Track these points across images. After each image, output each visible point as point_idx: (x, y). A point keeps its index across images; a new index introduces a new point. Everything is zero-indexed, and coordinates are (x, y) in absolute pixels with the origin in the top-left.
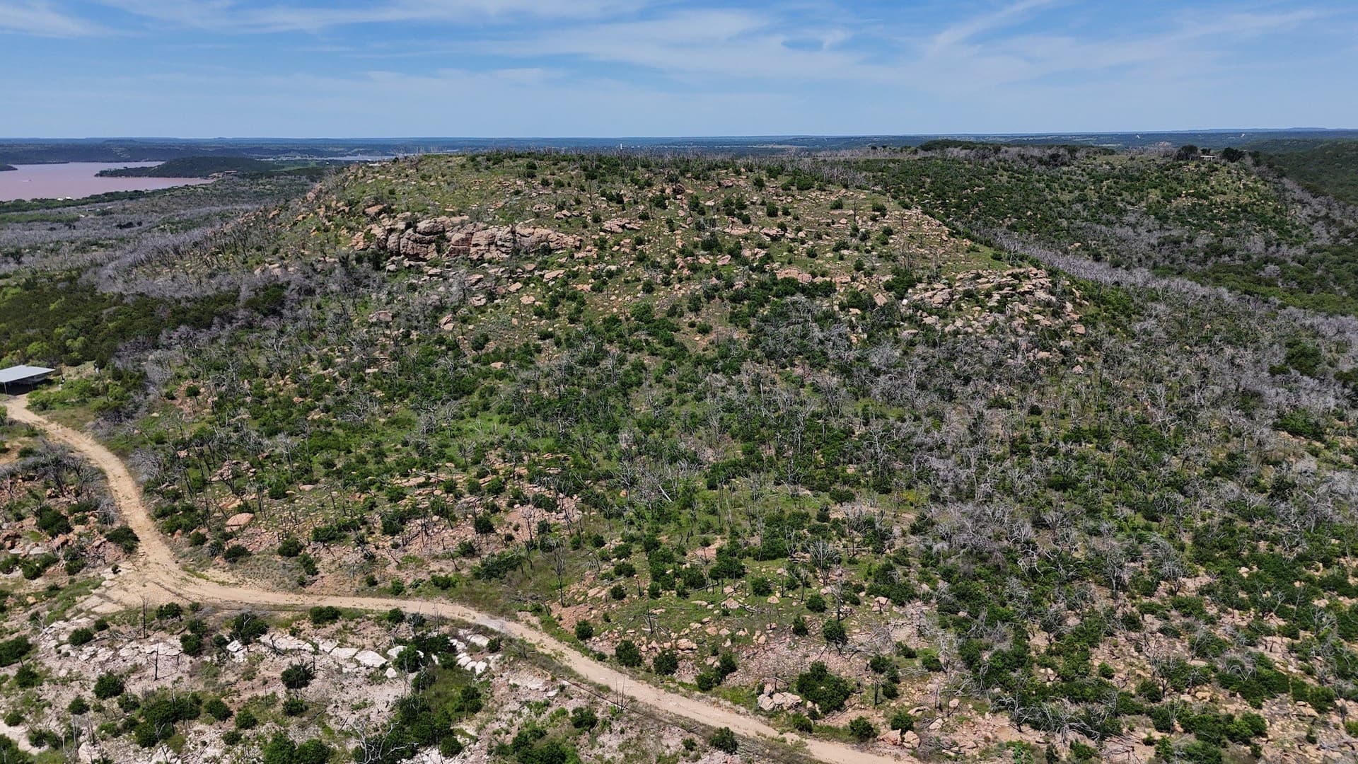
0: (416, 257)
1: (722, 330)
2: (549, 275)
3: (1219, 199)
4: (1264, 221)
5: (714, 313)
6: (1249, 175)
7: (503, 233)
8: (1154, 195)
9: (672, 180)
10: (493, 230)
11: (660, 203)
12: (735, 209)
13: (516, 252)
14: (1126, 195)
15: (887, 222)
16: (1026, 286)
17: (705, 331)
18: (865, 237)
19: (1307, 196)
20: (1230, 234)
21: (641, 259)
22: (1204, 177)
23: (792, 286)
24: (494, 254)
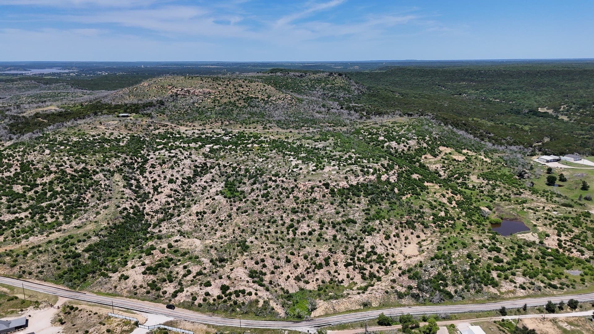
0: (185, 95)
1: (243, 104)
2: (211, 97)
3: (337, 85)
4: (345, 89)
5: (240, 101)
6: (343, 79)
7: (201, 90)
8: (323, 84)
9: (228, 81)
10: (199, 90)
11: (227, 85)
12: (241, 86)
13: (204, 93)
14: (317, 84)
15: (266, 88)
16: (287, 97)
17: (240, 104)
18: (262, 90)
19: (355, 84)
20: (337, 93)
21: (227, 94)
22: (334, 80)
23: (252, 97)
24: (200, 94)
